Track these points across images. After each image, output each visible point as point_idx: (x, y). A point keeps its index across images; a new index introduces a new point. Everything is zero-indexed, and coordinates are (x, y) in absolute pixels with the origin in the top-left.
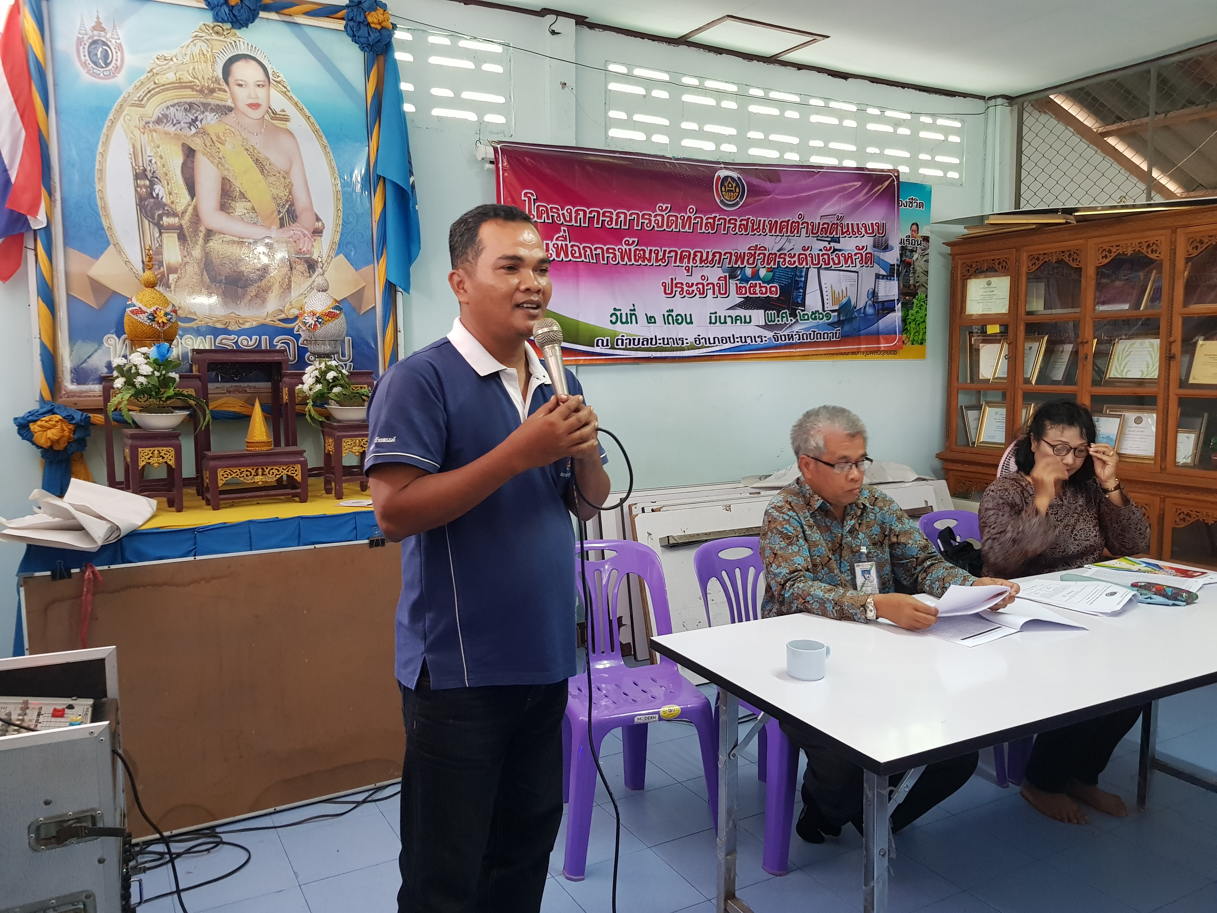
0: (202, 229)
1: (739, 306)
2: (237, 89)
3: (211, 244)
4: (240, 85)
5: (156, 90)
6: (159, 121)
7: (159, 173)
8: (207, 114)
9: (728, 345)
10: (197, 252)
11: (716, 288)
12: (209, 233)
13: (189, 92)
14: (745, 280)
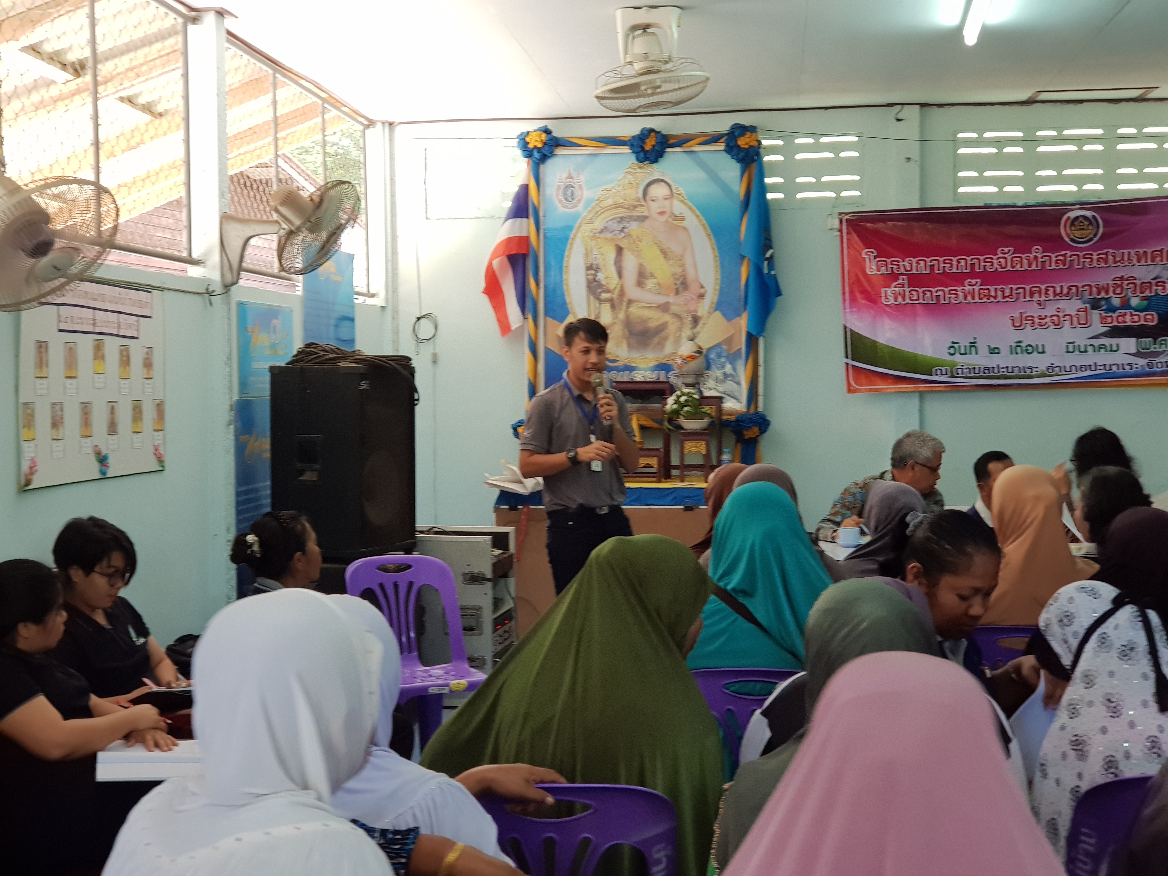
0: (625, 299)
1: (1105, 335)
2: (652, 203)
3: (631, 309)
4: (653, 200)
5: (602, 211)
6: (602, 232)
7: (601, 267)
8: (631, 222)
9: (1088, 373)
10: (621, 316)
11: (1075, 319)
12: (630, 302)
13: (621, 210)
14: (1113, 310)
